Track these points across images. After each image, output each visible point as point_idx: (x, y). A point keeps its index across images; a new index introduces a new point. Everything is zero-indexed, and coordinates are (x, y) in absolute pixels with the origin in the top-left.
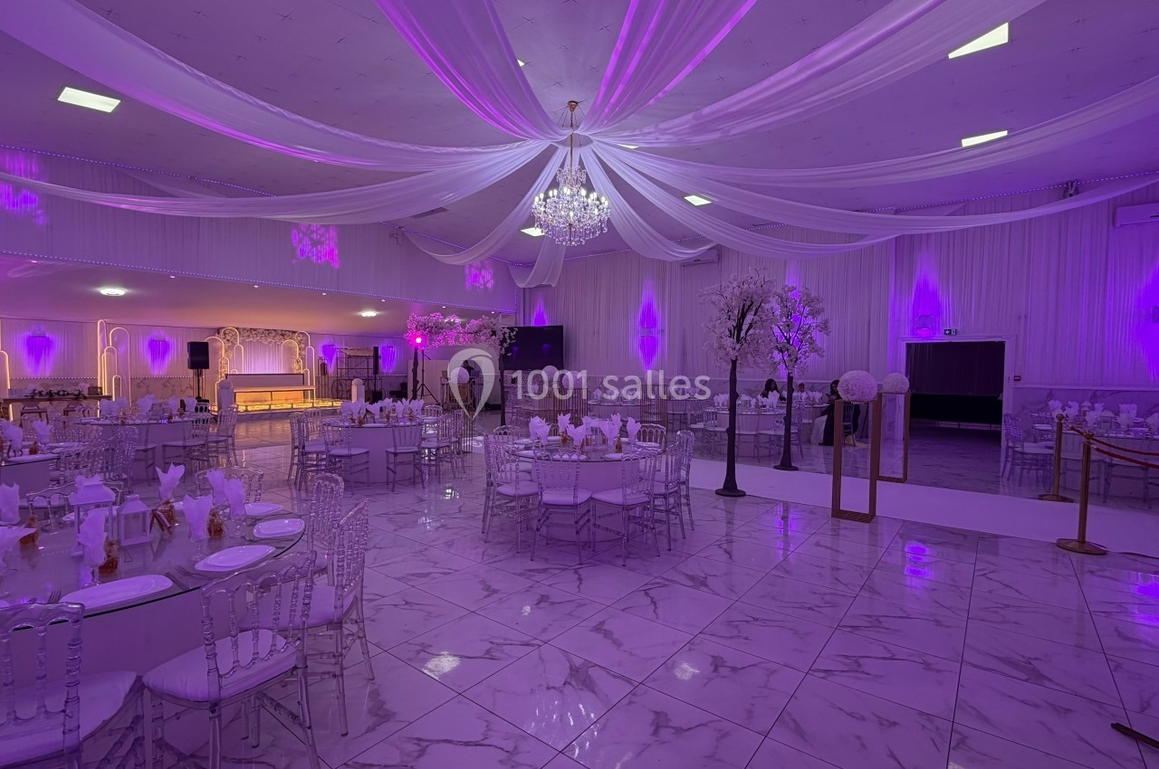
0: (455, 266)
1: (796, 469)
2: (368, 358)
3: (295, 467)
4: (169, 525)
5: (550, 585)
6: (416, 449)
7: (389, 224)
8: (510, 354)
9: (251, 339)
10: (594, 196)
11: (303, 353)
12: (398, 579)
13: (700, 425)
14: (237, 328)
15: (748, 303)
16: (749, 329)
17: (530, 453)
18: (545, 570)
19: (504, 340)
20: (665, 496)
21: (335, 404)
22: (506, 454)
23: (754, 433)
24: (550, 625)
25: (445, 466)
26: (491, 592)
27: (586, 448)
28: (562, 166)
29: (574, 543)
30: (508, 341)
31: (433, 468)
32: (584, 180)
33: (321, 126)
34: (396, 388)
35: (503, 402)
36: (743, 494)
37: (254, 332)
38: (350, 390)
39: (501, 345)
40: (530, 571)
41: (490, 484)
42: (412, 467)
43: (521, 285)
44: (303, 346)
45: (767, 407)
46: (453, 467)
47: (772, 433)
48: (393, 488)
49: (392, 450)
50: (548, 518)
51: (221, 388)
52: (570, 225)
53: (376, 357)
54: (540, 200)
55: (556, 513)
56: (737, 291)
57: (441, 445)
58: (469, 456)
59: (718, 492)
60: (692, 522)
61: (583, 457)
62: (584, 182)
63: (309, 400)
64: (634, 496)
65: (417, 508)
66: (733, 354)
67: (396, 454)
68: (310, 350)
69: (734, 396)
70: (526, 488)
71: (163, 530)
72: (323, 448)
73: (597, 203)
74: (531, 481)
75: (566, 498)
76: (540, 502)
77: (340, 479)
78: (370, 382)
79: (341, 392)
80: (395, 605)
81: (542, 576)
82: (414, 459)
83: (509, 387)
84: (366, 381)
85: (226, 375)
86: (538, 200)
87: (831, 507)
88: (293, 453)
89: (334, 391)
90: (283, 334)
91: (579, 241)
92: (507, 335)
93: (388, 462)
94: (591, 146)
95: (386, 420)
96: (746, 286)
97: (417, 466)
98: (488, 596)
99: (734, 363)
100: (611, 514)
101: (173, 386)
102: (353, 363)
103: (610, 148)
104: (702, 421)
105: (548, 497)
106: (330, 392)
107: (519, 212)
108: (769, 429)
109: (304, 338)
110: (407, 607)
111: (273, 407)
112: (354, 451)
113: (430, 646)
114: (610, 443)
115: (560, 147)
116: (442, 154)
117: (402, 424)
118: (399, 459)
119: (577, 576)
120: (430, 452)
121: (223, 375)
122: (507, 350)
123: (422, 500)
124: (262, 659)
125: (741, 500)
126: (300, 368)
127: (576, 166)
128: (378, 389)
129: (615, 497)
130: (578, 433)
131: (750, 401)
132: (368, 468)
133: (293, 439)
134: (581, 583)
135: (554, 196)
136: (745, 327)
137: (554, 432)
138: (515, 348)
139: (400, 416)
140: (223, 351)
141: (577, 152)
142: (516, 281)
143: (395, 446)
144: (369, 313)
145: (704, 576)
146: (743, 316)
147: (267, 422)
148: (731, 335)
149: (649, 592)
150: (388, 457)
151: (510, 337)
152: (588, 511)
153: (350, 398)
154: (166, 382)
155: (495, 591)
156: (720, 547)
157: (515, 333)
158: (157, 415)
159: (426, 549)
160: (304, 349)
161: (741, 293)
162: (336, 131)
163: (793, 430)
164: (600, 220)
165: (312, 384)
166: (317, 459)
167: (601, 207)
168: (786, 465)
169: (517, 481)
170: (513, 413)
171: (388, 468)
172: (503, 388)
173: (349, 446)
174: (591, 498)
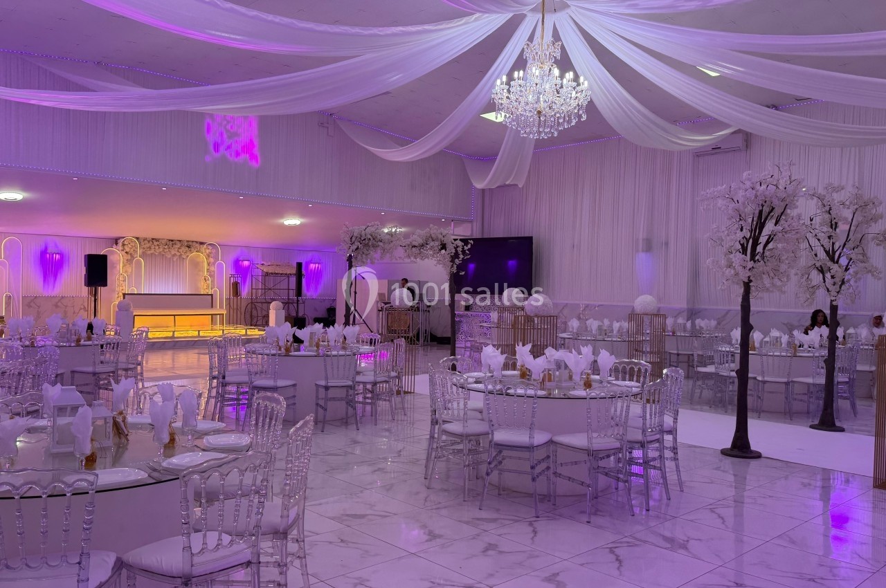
0: (398, 162)
1: (842, 430)
2: (288, 276)
3: (213, 401)
4: (126, 433)
5: (499, 535)
6: (350, 383)
7: (321, 113)
8: (463, 273)
9: (152, 251)
10: (570, 75)
11: (212, 269)
12: (333, 519)
13: (710, 369)
14: (137, 238)
15: (766, 210)
16: (768, 243)
17: (480, 386)
18: (494, 520)
19: (456, 255)
20: (642, 445)
21: (249, 332)
22: (454, 387)
23: (785, 380)
24: (497, 572)
25: (383, 405)
26: (432, 536)
27: (548, 384)
28: (531, 39)
29: (530, 495)
30: (461, 256)
31: (368, 408)
32: (558, 55)
33: (254, 13)
34: (322, 313)
35: (454, 332)
36: (758, 456)
37: (156, 243)
38: (267, 316)
39: (453, 261)
40: (478, 519)
41: (434, 422)
42: (344, 403)
43: (479, 185)
44: (212, 260)
45: (806, 346)
46: (391, 406)
47: (810, 380)
48: (323, 428)
49: (323, 383)
50: (500, 463)
51: (120, 310)
52: (539, 112)
53: (299, 276)
54: (502, 84)
55: (510, 457)
56: (751, 194)
57: (379, 379)
58: (408, 397)
59: (724, 452)
60: (681, 483)
61: (541, 393)
62: (559, 58)
63: (218, 326)
64: (603, 441)
65: (349, 450)
66: (744, 275)
67: (327, 388)
68: (220, 266)
69: (747, 329)
70: (475, 427)
71: (120, 438)
72: (246, 379)
73: (574, 84)
74: (482, 420)
75: (521, 437)
76: (491, 442)
77: (281, 398)
78: (291, 306)
79: (256, 317)
80: (330, 543)
81: (492, 525)
82: (347, 395)
83: (462, 316)
84: (287, 304)
85: (124, 295)
86: (500, 83)
87: (872, 476)
88: (211, 385)
89: (248, 316)
90: (189, 245)
91: (550, 132)
92: (460, 249)
93: (317, 398)
94: (568, 11)
95: (315, 348)
96: (764, 187)
97: (351, 403)
98: (430, 540)
99: (747, 286)
100: (576, 463)
101: (66, 306)
102: (271, 280)
103: (595, 15)
104: (713, 363)
105: (500, 436)
106: (243, 316)
107: (478, 94)
108: (806, 376)
109: (214, 251)
110: (342, 544)
111: (176, 334)
112: (280, 383)
113: (368, 581)
114: (576, 378)
115: (529, 15)
116: (387, 35)
117: (334, 353)
118: (331, 393)
119: (532, 529)
120: (365, 389)
121: (121, 294)
122: (459, 268)
123: (355, 442)
124: (226, 546)
125: (753, 463)
126: (208, 288)
127: (549, 37)
128: (300, 314)
129: (579, 440)
130: (538, 365)
131: (781, 337)
132: (294, 404)
133: (211, 369)
134: (535, 536)
135: (519, 79)
136: (763, 240)
137: (510, 365)
138: (472, 266)
139: (332, 343)
140: (121, 265)
141: (550, 19)
142: (472, 181)
143: (327, 379)
144: (293, 221)
145: (686, 539)
146: (761, 226)
147: (170, 353)
148: (744, 251)
149: (616, 550)
150: (317, 392)
151: (463, 252)
152: (548, 457)
153: (267, 324)
154: (59, 303)
155: (440, 536)
156: (714, 512)
157: (469, 246)
158: (64, 337)
159: (362, 492)
160: (214, 264)
161: (756, 196)
162: (270, 17)
163: (840, 377)
164: (578, 105)
165: (221, 307)
166: (238, 393)
167: (579, 88)
168: (827, 422)
169: (465, 420)
170: (466, 347)
171: (317, 404)
172: (453, 315)
173: (276, 376)
174: (551, 442)
